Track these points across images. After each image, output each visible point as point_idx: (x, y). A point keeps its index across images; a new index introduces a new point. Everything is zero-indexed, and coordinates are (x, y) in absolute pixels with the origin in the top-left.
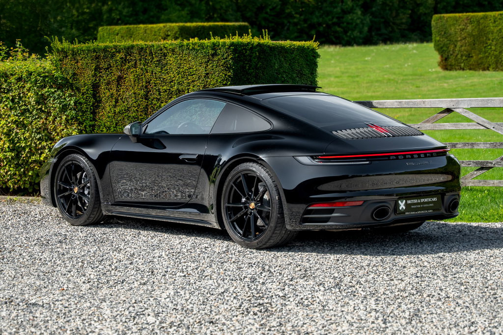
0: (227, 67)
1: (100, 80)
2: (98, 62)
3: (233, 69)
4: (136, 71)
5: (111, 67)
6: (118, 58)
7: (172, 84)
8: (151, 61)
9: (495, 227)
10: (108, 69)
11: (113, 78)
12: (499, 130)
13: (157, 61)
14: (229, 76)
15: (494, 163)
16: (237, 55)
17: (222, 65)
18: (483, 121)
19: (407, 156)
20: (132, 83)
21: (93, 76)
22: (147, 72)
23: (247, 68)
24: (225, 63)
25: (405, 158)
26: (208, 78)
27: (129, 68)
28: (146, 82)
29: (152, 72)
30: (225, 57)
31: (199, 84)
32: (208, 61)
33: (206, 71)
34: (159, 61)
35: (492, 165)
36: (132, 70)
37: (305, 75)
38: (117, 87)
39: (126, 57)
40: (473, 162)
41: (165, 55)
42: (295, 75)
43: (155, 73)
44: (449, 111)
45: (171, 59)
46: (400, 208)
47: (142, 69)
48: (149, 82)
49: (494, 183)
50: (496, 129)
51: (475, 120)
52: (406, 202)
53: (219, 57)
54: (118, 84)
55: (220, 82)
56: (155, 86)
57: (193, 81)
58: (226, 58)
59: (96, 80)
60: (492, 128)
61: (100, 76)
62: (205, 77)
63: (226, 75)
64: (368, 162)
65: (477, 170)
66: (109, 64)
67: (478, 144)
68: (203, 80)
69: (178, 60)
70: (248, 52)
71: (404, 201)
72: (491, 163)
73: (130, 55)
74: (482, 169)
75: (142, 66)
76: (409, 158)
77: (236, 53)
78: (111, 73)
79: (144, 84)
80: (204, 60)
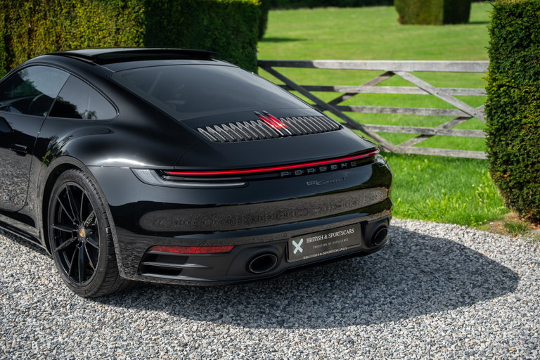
0: (139, 22)
1: (11, 32)
2: (7, 11)
3: (146, 25)
4: (46, 24)
5: (20, 17)
6: (27, 8)
7: (83, 39)
8: (61, 13)
9: (436, 236)
10: (17, 19)
11: (24, 31)
12: (443, 96)
13: (66, 13)
14: (141, 33)
15: (435, 131)
16: (150, 8)
17: (133, 20)
18: (426, 86)
19: (309, 171)
20: (43, 36)
21: (5, 28)
22: (57, 25)
23: (165, 23)
24: (136, 17)
25: (305, 174)
26: (119, 34)
27: (38, 20)
28: (57, 37)
29: (62, 25)
30: (136, 10)
31: (109, 41)
32: (118, 15)
33: (116, 26)
34: (68, 13)
35: (434, 133)
36: (41, 22)
37: (241, 32)
38: (29, 40)
39: (35, 7)
40: (414, 129)
41: (74, 7)
42: (229, 32)
43: (65, 27)
44: (390, 74)
45: (80, 11)
46: (295, 252)
47: (52, 21)
48: (60, 36)
49: (434, 152)
50: (440, 95)
51: (418, 85)
52: (305, 241)
53: (130, 10)
54: (30, 38)
55: (131, 39)
56: (66, 41)
57: (104, 37)
58: (138, 12)
59: (7, 32)
60: (436, 95)
61: (11, 27)
62: (116, 33)
63: (137, 31)
64: (243, 184)
65: (419, 137)
66: (19, 15)
67: (420, 111)
68: (114, 37)
69: (87, 12)
70: (166, 5)
71: (302, 241)
72: (433, 131)
73: (39, 5)
74: (423, 136)
75: (51, 18)
76: (311, 173)
77: (149, 6)
78: (22, 24)
79: (54, 38)
80: (114, 14)
